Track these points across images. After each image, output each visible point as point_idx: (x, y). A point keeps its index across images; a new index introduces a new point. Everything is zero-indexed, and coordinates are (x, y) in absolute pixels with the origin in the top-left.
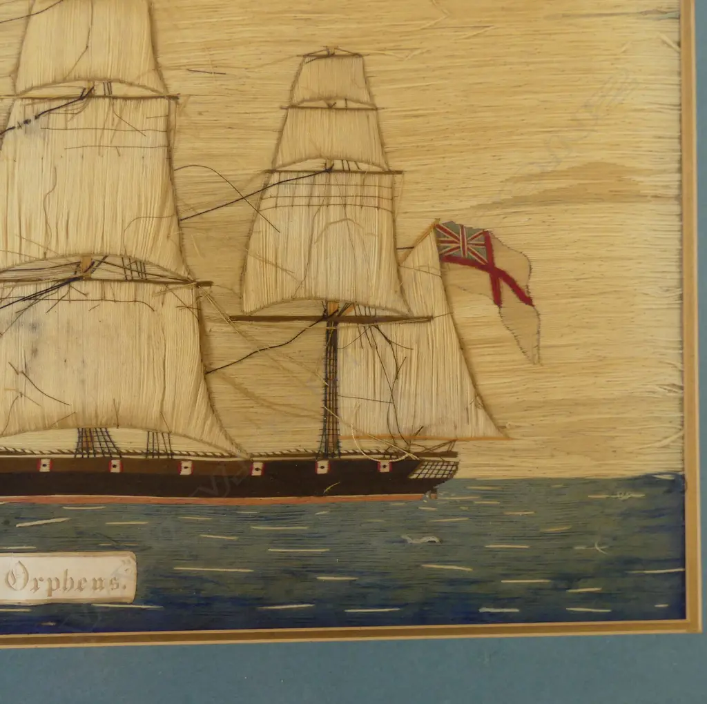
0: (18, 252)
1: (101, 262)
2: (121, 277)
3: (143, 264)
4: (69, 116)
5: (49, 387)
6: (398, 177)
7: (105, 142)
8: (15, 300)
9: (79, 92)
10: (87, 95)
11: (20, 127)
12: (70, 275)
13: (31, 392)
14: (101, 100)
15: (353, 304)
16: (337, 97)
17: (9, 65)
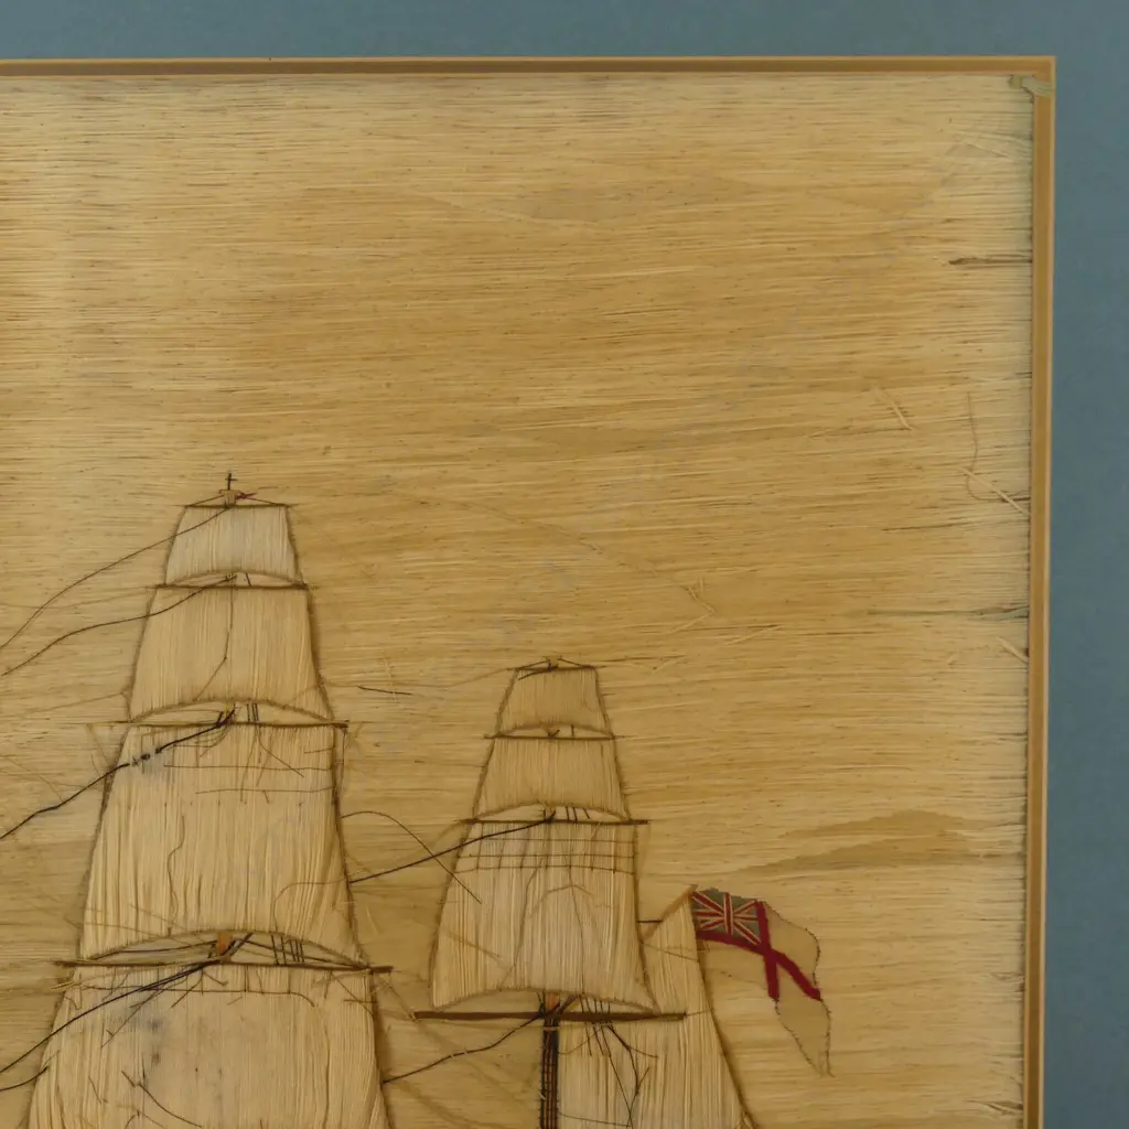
0: (133, 927)
1: (246, 940)
2: (272, 961)
3: (300, 943)
4: (201, 750)
5: (175, 1103)
6: (641, 829)
7: (251, 781)
8: (131, 990)
9: (214, 718)
10: (225, 722)
11: (136, 763)
12: (204, 958)
13: (150, 1108)
14: (244, 728)
15: (580, 997)
16: (561, 723)
17: (121, 679)
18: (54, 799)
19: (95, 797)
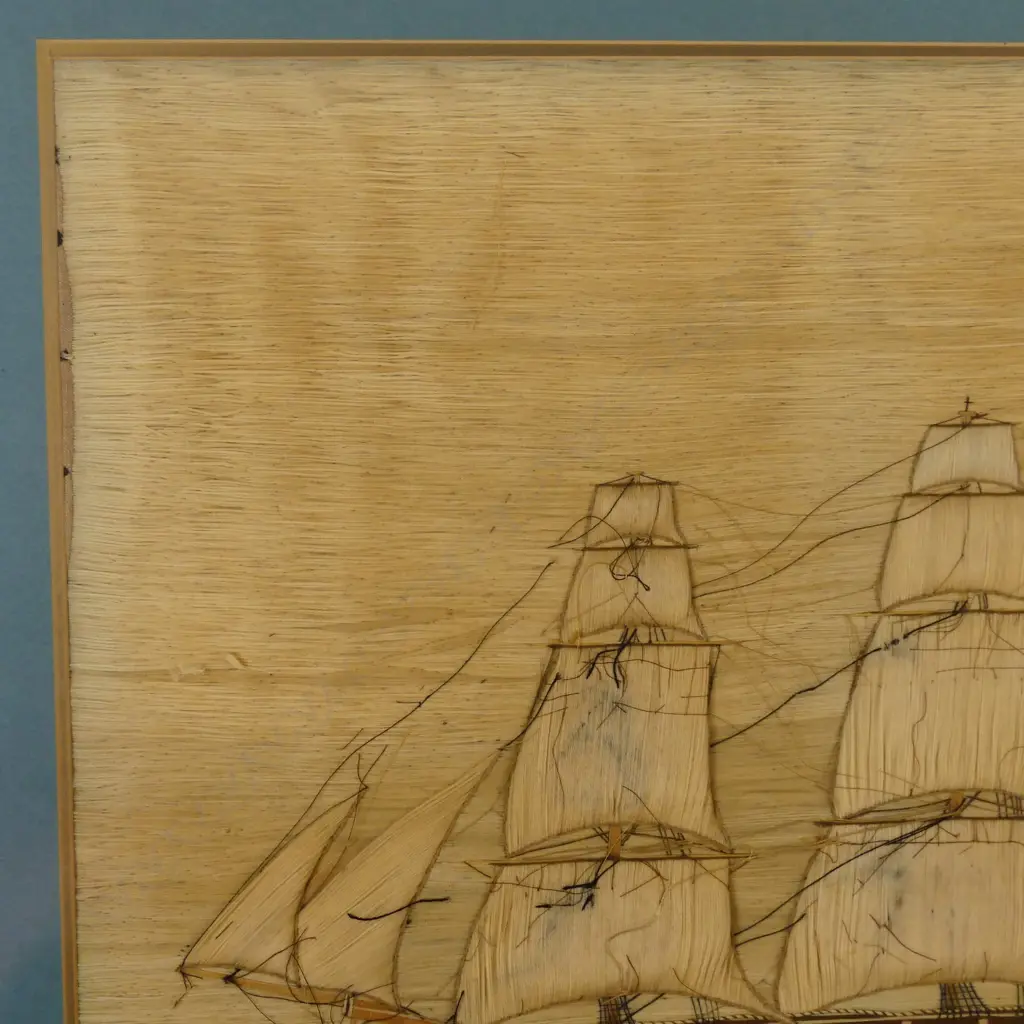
0: (882, 789)
1: (973, 798)
2: (995, 815)
3: (1019, 799)
4: (941, 635)
5: (915, 941)
7: (981, 661)
8: (878, 844)
9: (951, 607)
10: (961, 610)
11: (887, 648)
12: (937, 814)
13: (895, 948)
14: (976, 617)
17: (871, 575)
18: (812, 681)
19: (846, 678)
